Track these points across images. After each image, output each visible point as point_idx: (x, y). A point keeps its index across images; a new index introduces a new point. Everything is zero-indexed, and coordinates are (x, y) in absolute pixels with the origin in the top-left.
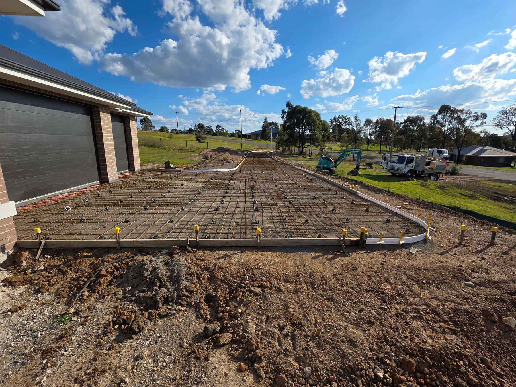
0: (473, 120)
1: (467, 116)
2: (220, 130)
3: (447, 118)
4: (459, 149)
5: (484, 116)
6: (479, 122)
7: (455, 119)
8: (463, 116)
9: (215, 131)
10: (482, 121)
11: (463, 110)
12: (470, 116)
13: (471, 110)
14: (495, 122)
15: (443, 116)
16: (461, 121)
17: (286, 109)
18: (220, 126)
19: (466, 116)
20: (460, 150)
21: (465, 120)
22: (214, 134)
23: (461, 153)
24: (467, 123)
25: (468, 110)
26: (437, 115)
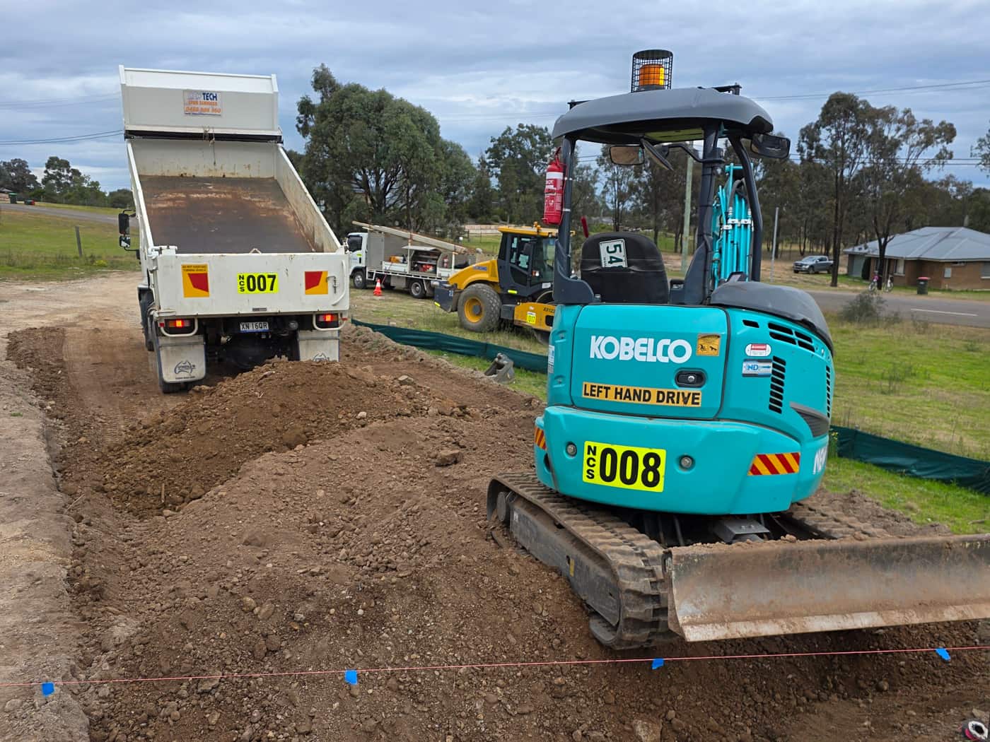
0: (918, 144)
1: (901, 132)
2: (63, 180)
3: (846, 137)
4: (883, 240)
5: (948, 132)
6: (933, 151)
7: (869, 140)
8: (890, 132)
9: (45, 181)
10: (940, 146)
11: (893, 110)
12: (909, 132)
13: (913, 113)
14: (983, 153)
15: (833, 132)
16: (887, 148)
17: (316, 98)
18: (65, 164)
19: (898, 129)
20: (886, 243)
21: (896, 144)
22: (38, 195)
23: (889, 252)
24: (902, 155)
25: (907, 112)
26: (817, 126)
